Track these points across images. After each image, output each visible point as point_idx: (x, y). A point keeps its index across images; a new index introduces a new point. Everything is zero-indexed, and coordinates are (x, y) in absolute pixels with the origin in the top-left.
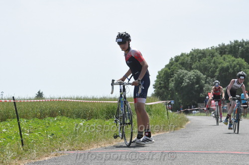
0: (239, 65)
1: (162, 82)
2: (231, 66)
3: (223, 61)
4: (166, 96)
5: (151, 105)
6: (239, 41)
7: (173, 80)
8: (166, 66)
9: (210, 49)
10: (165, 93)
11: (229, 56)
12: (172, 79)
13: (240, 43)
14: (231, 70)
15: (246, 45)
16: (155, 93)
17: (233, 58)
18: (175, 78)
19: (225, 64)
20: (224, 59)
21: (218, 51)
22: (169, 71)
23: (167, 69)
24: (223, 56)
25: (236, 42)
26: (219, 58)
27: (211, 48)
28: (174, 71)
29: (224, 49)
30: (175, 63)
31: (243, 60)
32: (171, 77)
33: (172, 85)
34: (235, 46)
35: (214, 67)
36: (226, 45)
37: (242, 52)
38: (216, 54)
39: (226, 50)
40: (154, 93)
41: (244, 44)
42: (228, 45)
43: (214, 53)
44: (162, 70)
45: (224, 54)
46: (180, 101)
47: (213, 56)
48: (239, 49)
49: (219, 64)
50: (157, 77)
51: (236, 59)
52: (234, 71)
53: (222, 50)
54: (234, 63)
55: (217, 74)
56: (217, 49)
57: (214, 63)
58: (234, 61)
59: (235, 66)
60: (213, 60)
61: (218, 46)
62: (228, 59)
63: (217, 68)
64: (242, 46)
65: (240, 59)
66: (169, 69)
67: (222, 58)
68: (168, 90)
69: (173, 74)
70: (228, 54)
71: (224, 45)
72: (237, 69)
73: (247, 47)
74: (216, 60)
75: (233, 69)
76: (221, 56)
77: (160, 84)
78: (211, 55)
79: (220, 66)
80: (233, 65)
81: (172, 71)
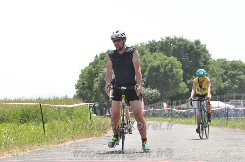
0: (171, 64)
1: (85, 82)
2: (162, 65)
3: (153, 59)
4: (90, 98)
5: (73, 108)
6: (171, 38)
7: (97, 80)
8: (90, 64)
9: (139, 45)
10: (89, 95)
11: (161, 54)
12: (97, 78)
13: (172, 39)
14: (162, 70)
15: (178, 42)
16: (78, 95)
17: (165, 56)
18: (100, 78)
19: (156, 63)
20: (155, 57)
21: (148, 48)
22: (93, 70)
23: (91, 67)
24: (154, 54)
25: (168, 38)
26: (149, 56)
27: (141, 44)
28: (99, 69)
29: (155, 46)
30: (101, 61)
31: (176, 59)
32: (96, 77)
33: (96, 85)
34: (166, 43)
35: (144, 66)
36: (156, 41)
37: (175, 50)
38: (146, 51)
39: (156, 47)
40: (76, 94)
41: (177, 41)
42: (159, 42)
43: (144, 51)
44: (86, 69)
45: (155, 51)
46: (105, 103)
47: (142, 54)
48: (171, 46)
49: (149, 62)
50: (80, 77)
51: (168, 58)
52: (165, 70)
53: (153, 47)
54: (166, 61)
55: (146, 73)
56: (147, 46)
57: (144, 61)
58: (166, 59)
59: (166, 65)
60: (143, 58)
61: (148, 43)
62: (158, 58)
63: (147, 67)
64: (175, 43)
65: (172, 57)
66: (94, 67)
67: (152, 56)
68: (92, 91)
69: (98, 73)
70: (159, 52)
71: (154, 41)
72: (169, 69)
73: (180, 45)
74: (146, 58)
75: (165, 69)
76: (152, 54)
77: (83, 84)
78: (141, 52)
79: (150, 65)
80: (164, 64)
81: (97, 70)
